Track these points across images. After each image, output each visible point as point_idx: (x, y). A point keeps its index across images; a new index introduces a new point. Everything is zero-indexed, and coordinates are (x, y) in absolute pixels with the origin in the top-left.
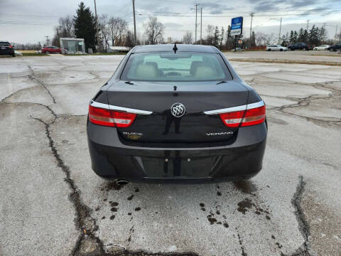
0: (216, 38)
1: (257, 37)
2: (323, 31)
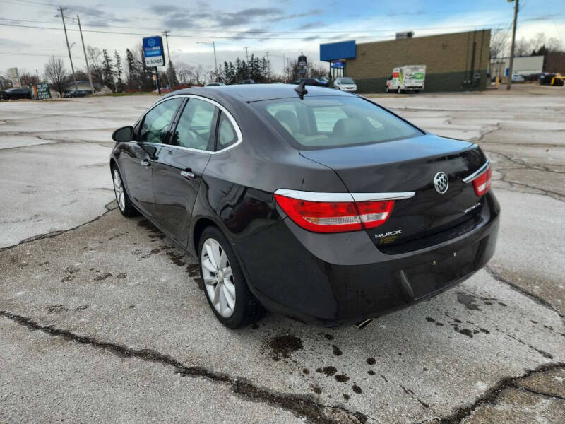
0: (108, 70)
1: (178, 71)
2: (265, 63)
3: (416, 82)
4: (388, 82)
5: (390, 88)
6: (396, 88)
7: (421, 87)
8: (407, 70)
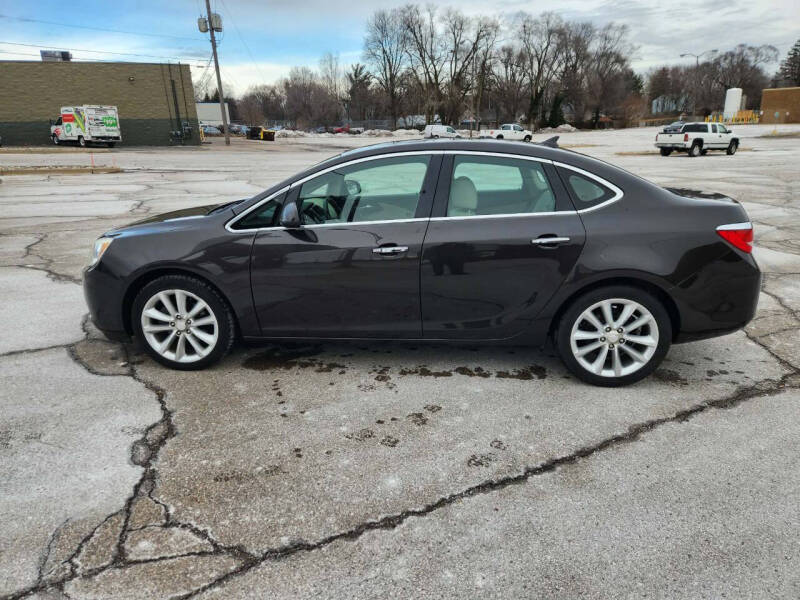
3: (108, 130)
4: (53, 129)
5: (62, 137)
6: (76, 139)
7: (117, 138)
8: (88, 111)
